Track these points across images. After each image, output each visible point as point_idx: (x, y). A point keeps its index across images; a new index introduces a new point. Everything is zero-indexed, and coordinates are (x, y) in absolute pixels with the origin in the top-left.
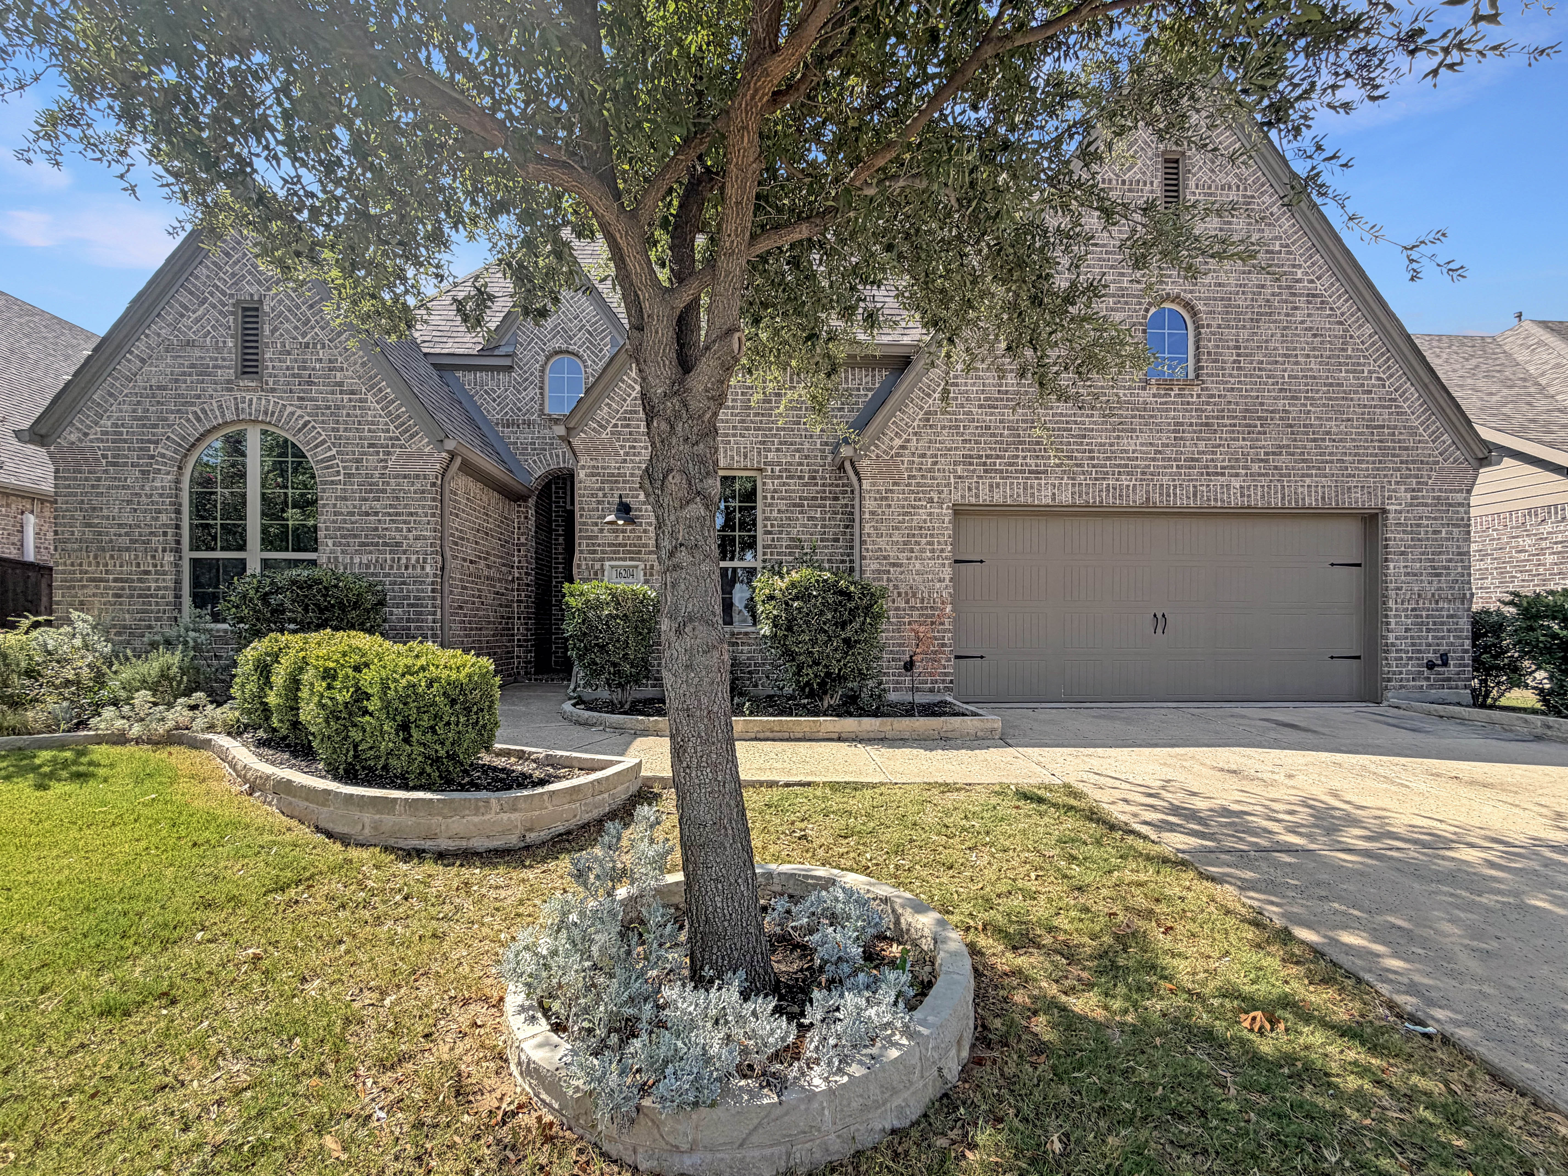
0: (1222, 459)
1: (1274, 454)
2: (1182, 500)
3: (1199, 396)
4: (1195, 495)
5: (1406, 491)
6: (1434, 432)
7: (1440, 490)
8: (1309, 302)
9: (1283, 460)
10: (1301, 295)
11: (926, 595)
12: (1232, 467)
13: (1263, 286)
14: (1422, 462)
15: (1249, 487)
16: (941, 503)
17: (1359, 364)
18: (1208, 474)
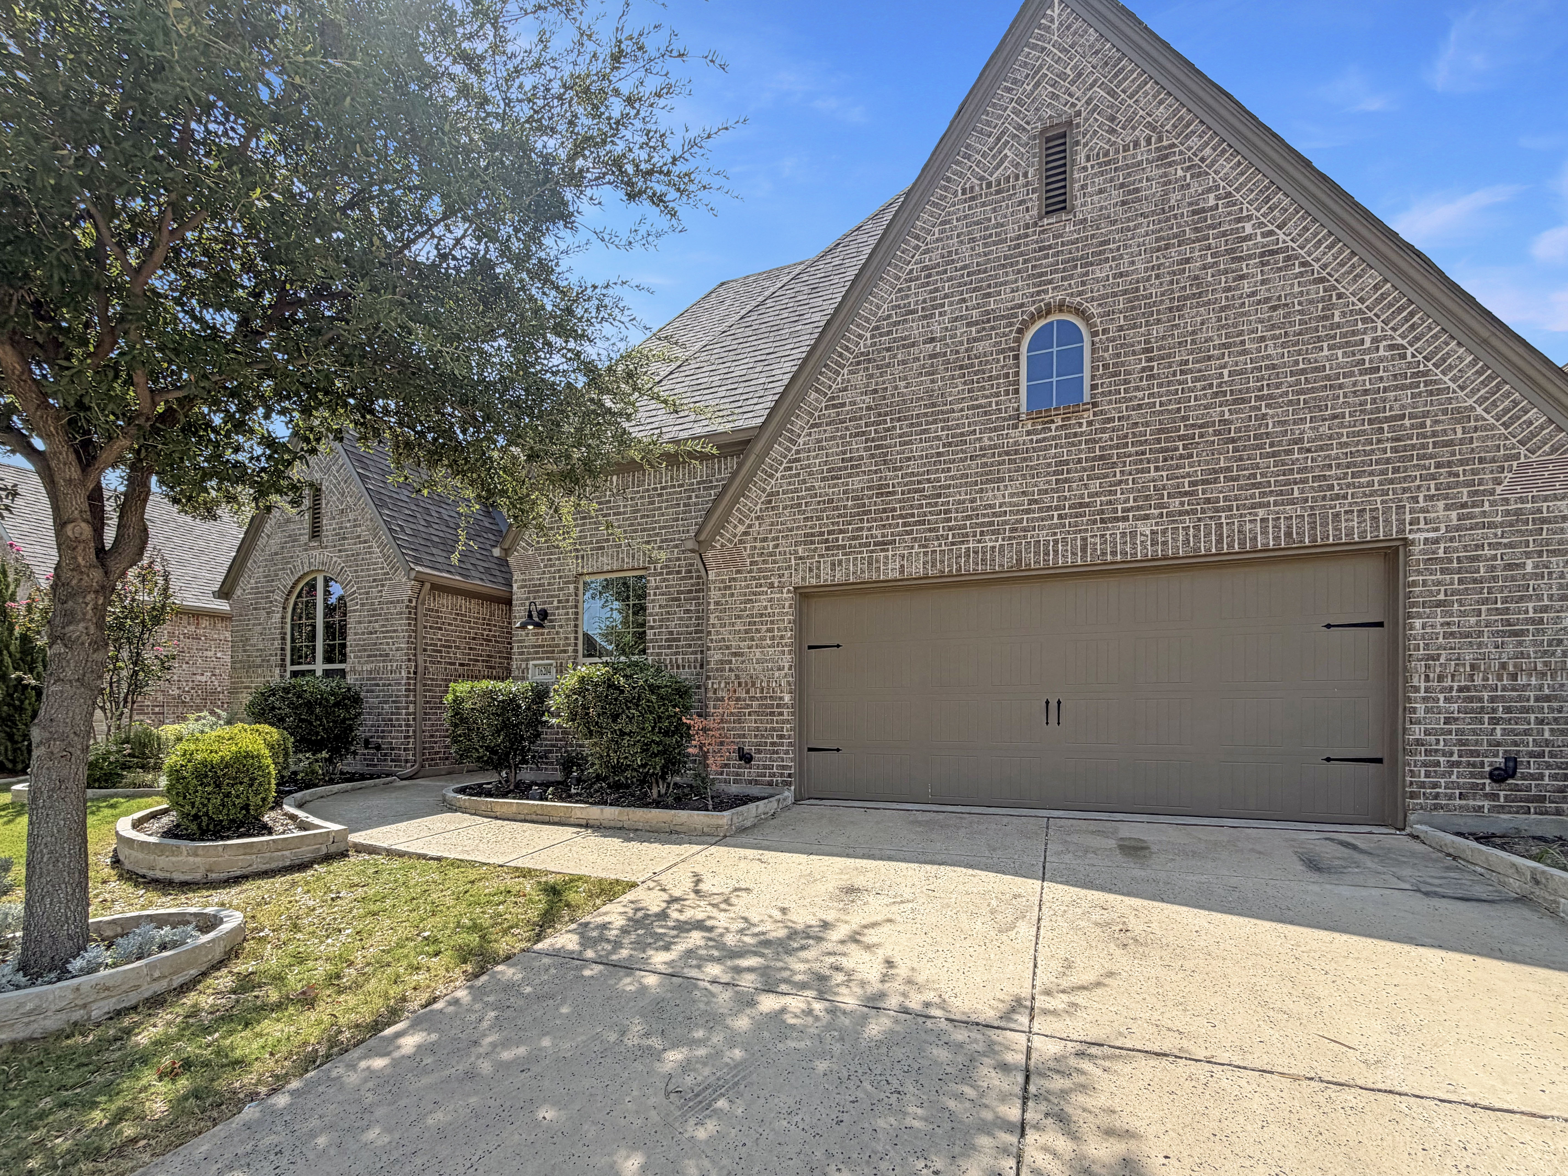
0: (1124, 499)
1: (1204, 482)
2: (1065, 559)
3: (1090, 423)
4: (1084, 550)
5: (1447, 508)
6: (1506, 411)
7: (1523, 500)
8: (1263, 264)
9: (1220, 490)
10: (1250, 257)
11: (764, 684)
12: (1139, 508)
13: (1188, 261)
14: (1481, 460)
15: (1164, 532)
16: (781, 586)
17: (1354, 333)
18: (1103, 521)
